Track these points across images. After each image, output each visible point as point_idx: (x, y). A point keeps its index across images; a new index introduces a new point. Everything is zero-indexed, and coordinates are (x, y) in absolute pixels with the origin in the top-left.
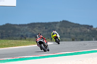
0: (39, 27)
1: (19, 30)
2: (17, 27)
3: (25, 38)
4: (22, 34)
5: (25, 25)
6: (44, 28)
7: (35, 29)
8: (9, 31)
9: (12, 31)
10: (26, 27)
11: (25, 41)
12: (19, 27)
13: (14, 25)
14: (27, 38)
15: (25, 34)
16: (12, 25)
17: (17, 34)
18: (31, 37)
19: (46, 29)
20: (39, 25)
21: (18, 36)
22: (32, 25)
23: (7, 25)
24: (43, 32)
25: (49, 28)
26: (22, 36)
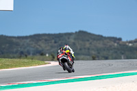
0: (46, 40)
1: (17, 44)
2: (14, 40)
3: (26, 56)
4: (22, 50)
5: (26, 37)
6: (53, 41)
7: (40, 43)
8: (3, 46)
9: (7, 45)
10: (28, 41)
11: (26, 60)
12: (18, 40)
13: (10, 37)
14: (29, 56)
15: (26, 50)
16: (7, 37)
17: (15, 50)
18: (34, 54)
19: (55, 42)
20: (46, 37)
21: (16, 52)
22: (37, 38)
24: (52, 47)
25: (60, 42)
26: (22, 53)
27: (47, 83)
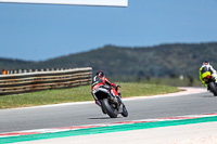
0: (180, 54)
1: (134, 60)
2: (129, 53)
3: (148, 78)
4: (141, 69)
5: (148, 49)
6: (191, 55)
7: (170, 58)
8: (112, 63)
9: (118, 61)
10: (151, 54)
11: (147, 86)
12: (135, 54)
13: (123, 49)
14: (152, 79)
15: (147, 69)
16: (118, 48)
17: (130, 69)
18: (160, 75)
19: (194, 57)
20: (180, 49)
21: (132, 73)
22: (164, 50)
23: (108, 48)
24: (189, 64)
25: (202, 57)
26: (141, 73)
27: (180, 122)
